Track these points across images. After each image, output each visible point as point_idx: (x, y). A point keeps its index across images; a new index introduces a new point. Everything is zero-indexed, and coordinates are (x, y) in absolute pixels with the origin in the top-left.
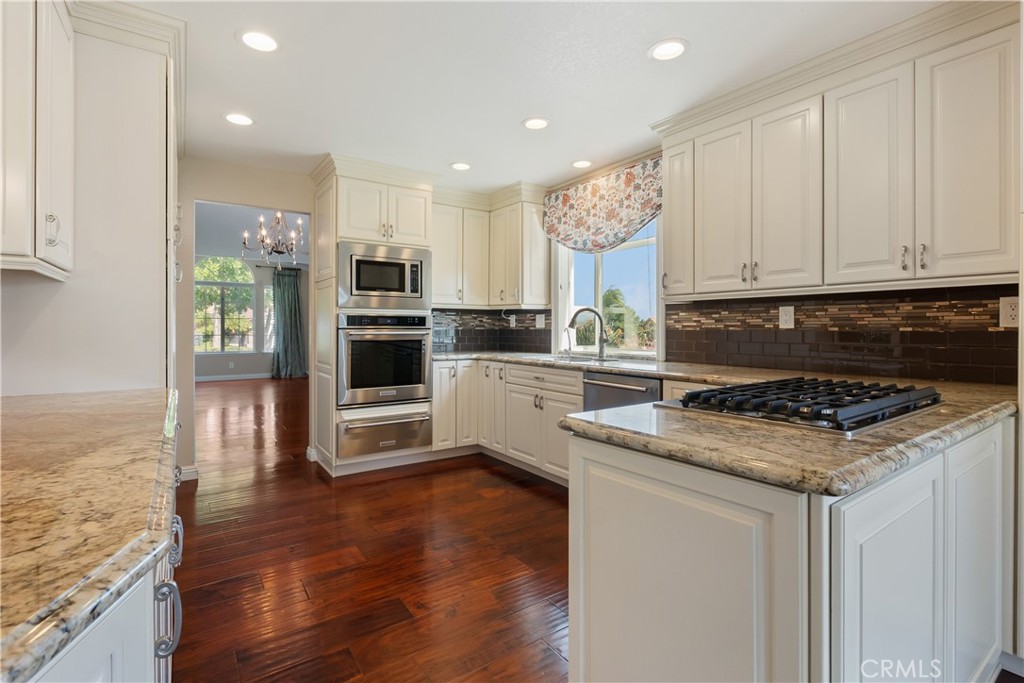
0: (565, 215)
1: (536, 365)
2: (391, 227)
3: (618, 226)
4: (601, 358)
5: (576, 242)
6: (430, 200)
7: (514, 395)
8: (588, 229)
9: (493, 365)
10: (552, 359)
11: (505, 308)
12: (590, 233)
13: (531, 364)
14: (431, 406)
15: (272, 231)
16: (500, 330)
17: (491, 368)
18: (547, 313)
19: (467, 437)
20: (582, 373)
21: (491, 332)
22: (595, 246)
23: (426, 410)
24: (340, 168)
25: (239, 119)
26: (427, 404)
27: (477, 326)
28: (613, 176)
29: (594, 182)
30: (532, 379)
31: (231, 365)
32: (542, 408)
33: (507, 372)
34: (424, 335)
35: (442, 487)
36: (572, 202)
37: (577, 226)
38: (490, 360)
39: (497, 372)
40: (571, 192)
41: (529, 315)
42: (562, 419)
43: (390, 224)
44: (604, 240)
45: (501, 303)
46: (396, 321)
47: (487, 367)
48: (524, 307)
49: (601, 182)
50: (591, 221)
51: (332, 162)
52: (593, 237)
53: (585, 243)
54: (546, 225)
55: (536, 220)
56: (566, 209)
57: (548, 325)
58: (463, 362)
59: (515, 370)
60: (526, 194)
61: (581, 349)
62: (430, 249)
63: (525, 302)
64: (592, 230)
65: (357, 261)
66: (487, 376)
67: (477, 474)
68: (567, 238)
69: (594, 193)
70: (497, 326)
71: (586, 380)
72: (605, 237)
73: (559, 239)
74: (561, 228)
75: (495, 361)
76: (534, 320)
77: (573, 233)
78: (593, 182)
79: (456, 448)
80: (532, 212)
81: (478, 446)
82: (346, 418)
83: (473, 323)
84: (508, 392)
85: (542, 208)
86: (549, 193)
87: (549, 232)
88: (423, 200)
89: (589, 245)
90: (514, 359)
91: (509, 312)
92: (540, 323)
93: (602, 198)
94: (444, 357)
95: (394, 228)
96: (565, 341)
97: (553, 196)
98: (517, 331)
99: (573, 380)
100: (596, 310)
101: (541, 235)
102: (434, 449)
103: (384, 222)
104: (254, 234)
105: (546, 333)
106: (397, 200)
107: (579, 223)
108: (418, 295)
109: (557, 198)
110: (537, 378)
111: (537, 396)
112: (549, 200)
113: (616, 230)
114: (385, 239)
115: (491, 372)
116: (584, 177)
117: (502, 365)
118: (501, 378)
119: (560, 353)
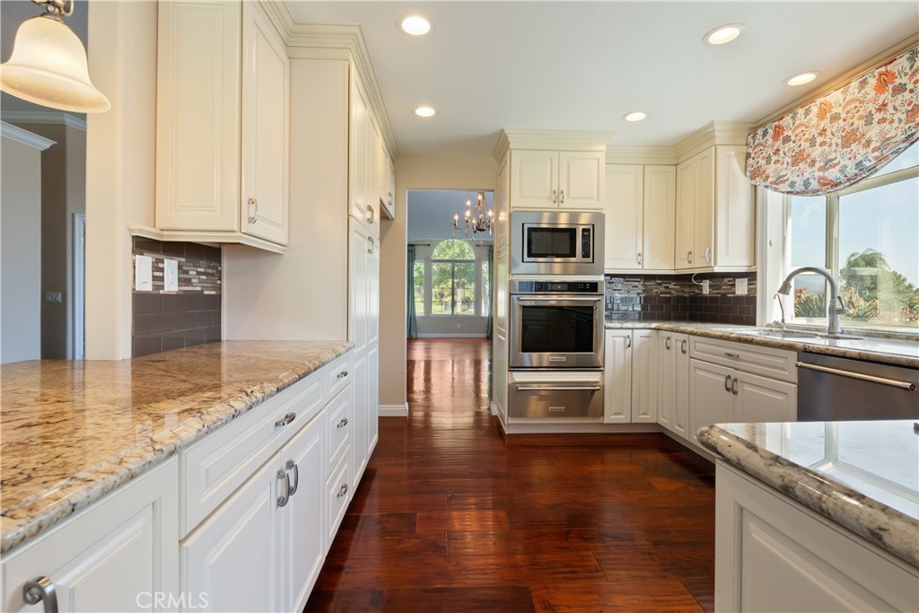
0: (777, 152)
1: (728, 339)
2: (562, 192)
3: (863, 152)
4: (832, 334)
5: (793, 184)
6: (603, 161)
7: (699, 372)
8: (813, 163)
9: (675, 336)
10: (755, 333)
11: (696, 272)
12: (816, 168)
13: (721, 338)
14: (603, 375)
15: (475, 212)
16: (691, 298)
17: (673, 339)
18: (751, 276)
19: (645, 414)
20: (795, 353)
21: (680, 299)
22: (824, 185)
23: (597, 380)
24: (514, 142)
25: (425, 112)
26: (599, 373)
27: (662, 293)
28: (855, 84)
29: (823, 99)
30: (722, 356)
31: (459, 326)
32: (735, 393)
33: (692, 346)
34: (596, 301)
35: (614, 465)
36: (786, 133)
37: (795, 163)
38: (672, 331)
39: (679, 344)
40: (787, 120)
41: (726, 280)
42: (705, 428)
43: (561, 190)
44: (839, 175)
45: (687, 265)
46: (566, 287)
47: (668, 338)
48: (717, 270)
49: (835, 97)
50: (816, 153)
51: (506, 137)
52: (821, 174)
53: (807, 183)
54: (749, 169)
55: (736, 166)
56: (779, 144)
57: (752, 291)
58: (641, 332)
59: (702, 344)
60: (721, 135)
61: (802, 321)
62: (603, 212)
63: (719, 263)
64: (818, 165)
65: (529, 228)
66: (668, 348)
67: (654, 457)
68: (780, 180)
69: (821, 116)
70: (687, 292)
71: (800, 364)
72: (841, 171)
73: (768, 183)
74: (771, 169)
75: (677, 331)
76: (734, 285)
77: (791, 174)
78: (818, 101)
79: (631, 424)
80: (730, 156)
81: (657, 424)
82: (517, 380)
83: (657, 289)
84: (692, 368)
85: (744, 149)
86: (753, 131)
87: (753, 177)
88: (595, 162)
89: (814, 184)
90: (700, 331)
91: (701, 277)
92: (741, 288)
93: (835, 118)
94: (618, 325)
95: (565, 194)
96: (776, 311)
97: (760, 132)
98: (711, 298)
99: (782, 361)
100: (828, 271)
101: (743, 183)
102: (606, 421)
103: (555, 188)
104: (462, 215)
105: (750, 300)
106: (568, 164)
107: (798, 158)
108: (590, 259)
109: (765, 133)
110: (729, 355)
111: (729, 377)
112: (753, 138)
113: (859, 158)
114: (556, 205)
115: (672, 344)
116: (806, 97)
117: (685, 337)
118: (684, 352)
119: (768, 325)
